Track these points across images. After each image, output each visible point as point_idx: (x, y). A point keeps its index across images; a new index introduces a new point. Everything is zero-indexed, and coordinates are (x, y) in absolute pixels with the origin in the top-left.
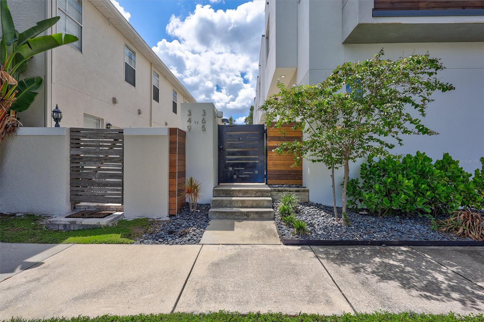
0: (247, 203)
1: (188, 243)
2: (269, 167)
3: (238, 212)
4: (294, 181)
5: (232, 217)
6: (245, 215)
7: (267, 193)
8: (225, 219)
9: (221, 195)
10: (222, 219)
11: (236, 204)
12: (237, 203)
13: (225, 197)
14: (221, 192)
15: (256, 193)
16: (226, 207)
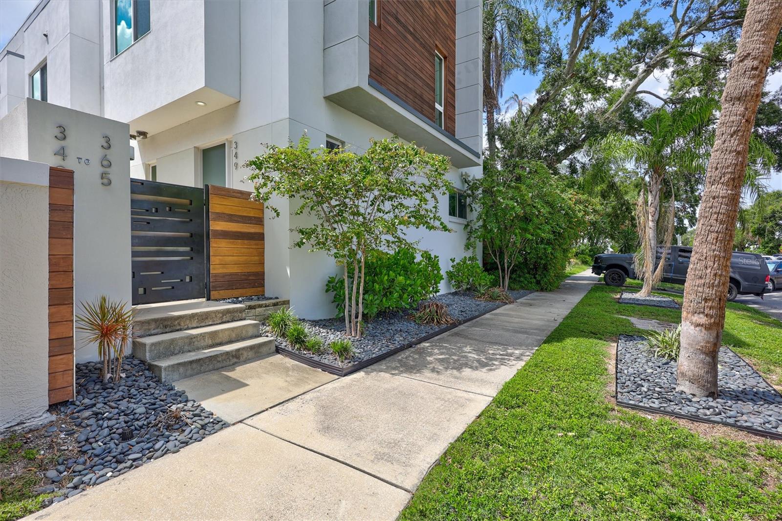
0: (221, 335)
1: (207, 432)
2: (214, 269)
3: (222, 354)
4: (253, 290)
5: (211, 367)
6: (233, 356)
7: (240, 313)
8: (197, 374)
9: (153, 332)
10: (191, 376)
11: (202, 341)
12: (204, 339)
13: (163, 333)
14: (153, 326)
15: (223, 316)
16: (182, 351)
